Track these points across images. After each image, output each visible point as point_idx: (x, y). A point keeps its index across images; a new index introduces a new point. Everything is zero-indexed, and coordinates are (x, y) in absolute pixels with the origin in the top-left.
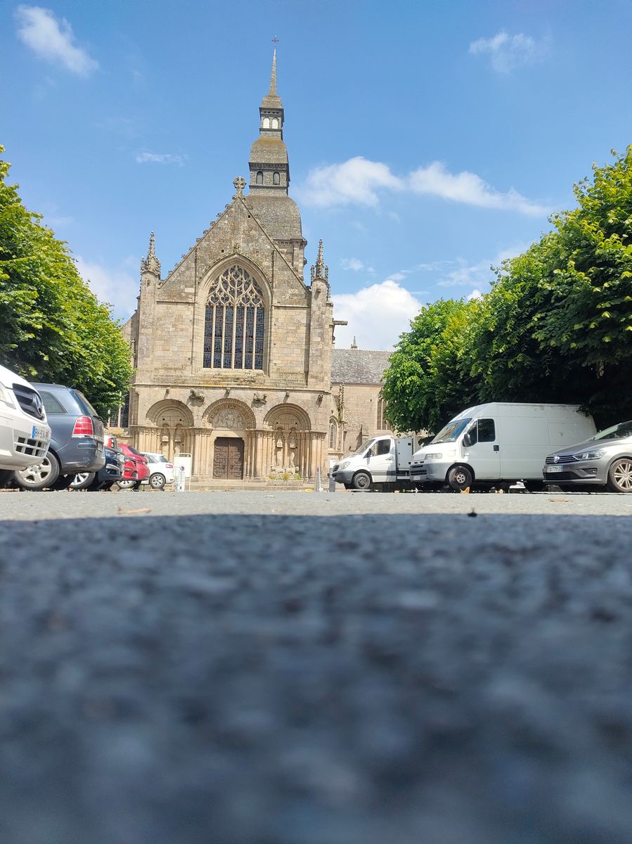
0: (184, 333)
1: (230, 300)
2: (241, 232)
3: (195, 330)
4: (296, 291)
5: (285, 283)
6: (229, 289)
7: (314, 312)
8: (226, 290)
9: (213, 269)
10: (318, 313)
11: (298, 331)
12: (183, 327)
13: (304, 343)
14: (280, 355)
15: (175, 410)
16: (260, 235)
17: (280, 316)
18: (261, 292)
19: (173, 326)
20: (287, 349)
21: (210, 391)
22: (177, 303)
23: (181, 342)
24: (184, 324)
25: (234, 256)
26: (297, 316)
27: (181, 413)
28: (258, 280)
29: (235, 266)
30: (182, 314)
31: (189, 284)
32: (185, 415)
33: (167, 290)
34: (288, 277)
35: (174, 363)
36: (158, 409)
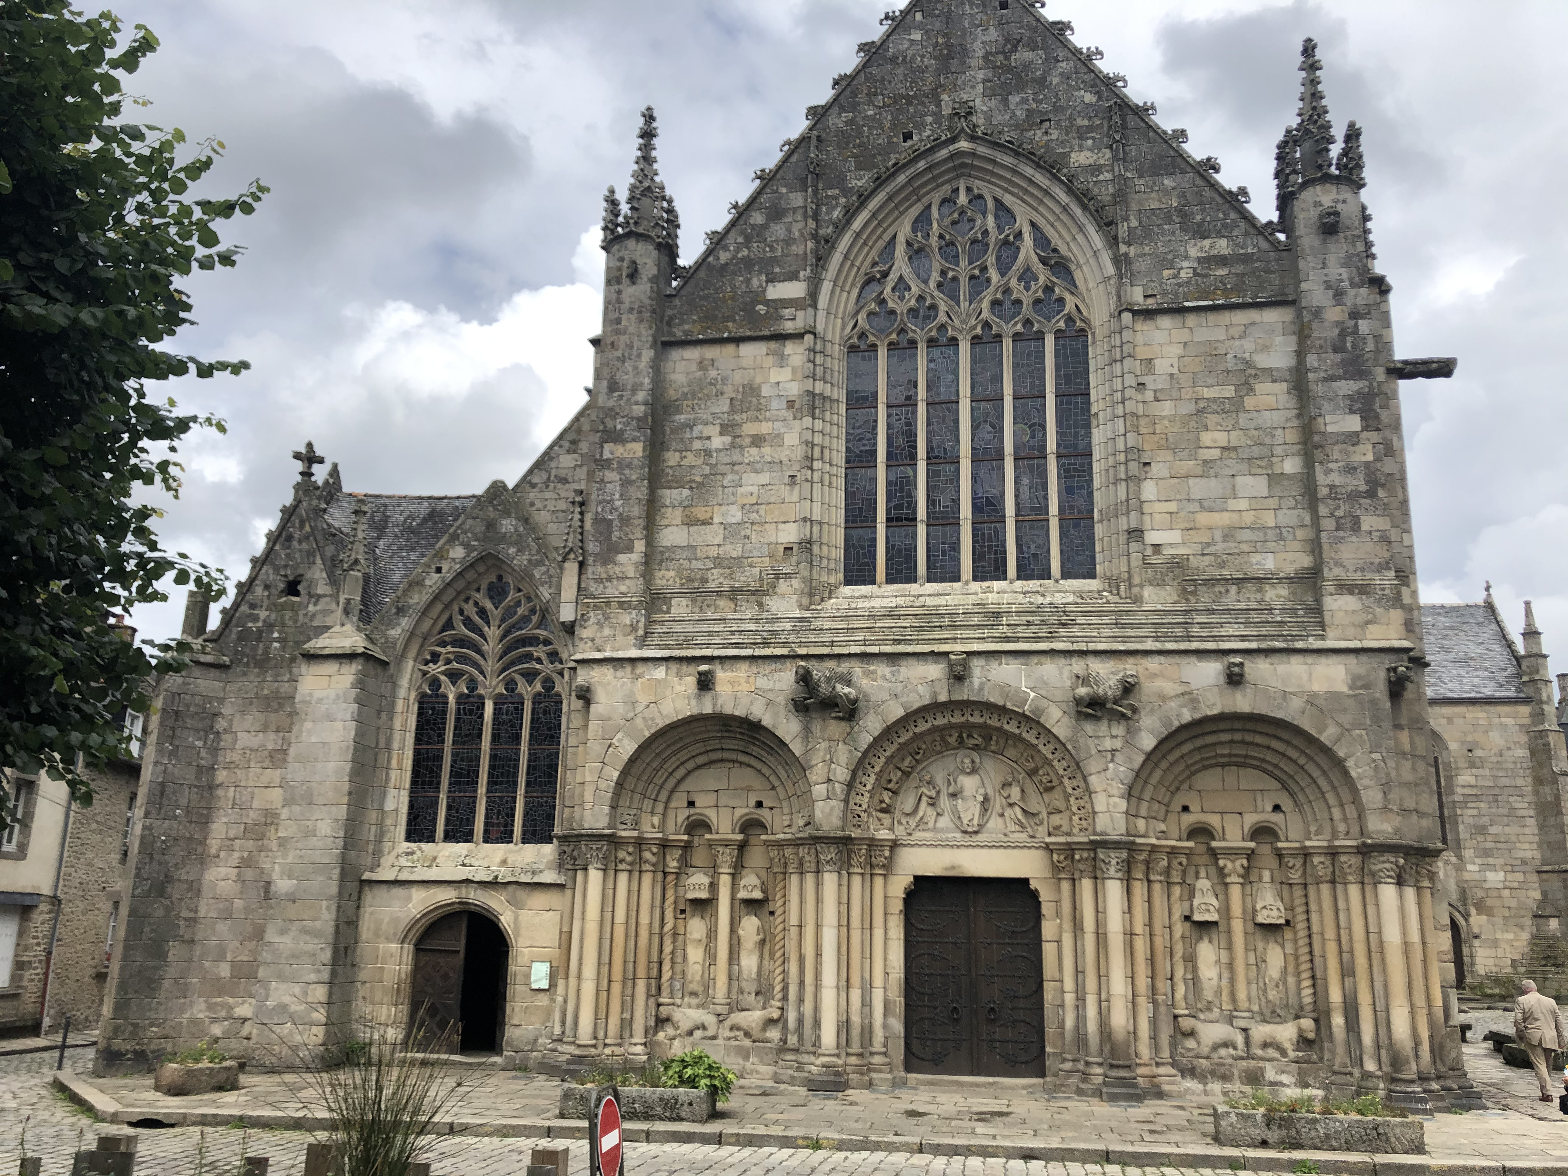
0: (766, 450)
1: (942, 316)
2: (974, 63)
4: (1222, 246)
5: (1169, 220)
6: (935, 276)
7: (1319, 311)
8: (925, 279)
9: (874, 204)
10: (1334, 314)
11: (1249, 402)
12: (765, 428)
13: (1280, 450)
14: (1172, 507)
15: (734, 761)
16: (1052, 60)
17: (1161, 345)
18: (1073, 267)
19: (724, 429)
20: (1205, 480)
21: (879, 673)
22: (737, 340)
23: (755, 489)
24: (767, 420)
25: (951, 148)
26: (1237, 343)
27: (760, 771)
28: (1052, 225)
29: (956, 191)
30: (758, 380)
31: (782, 267)
32: (776, 783)
33: (702, 298)
34: (1182, 195)
35: (728, 571)
36: (669, 758)
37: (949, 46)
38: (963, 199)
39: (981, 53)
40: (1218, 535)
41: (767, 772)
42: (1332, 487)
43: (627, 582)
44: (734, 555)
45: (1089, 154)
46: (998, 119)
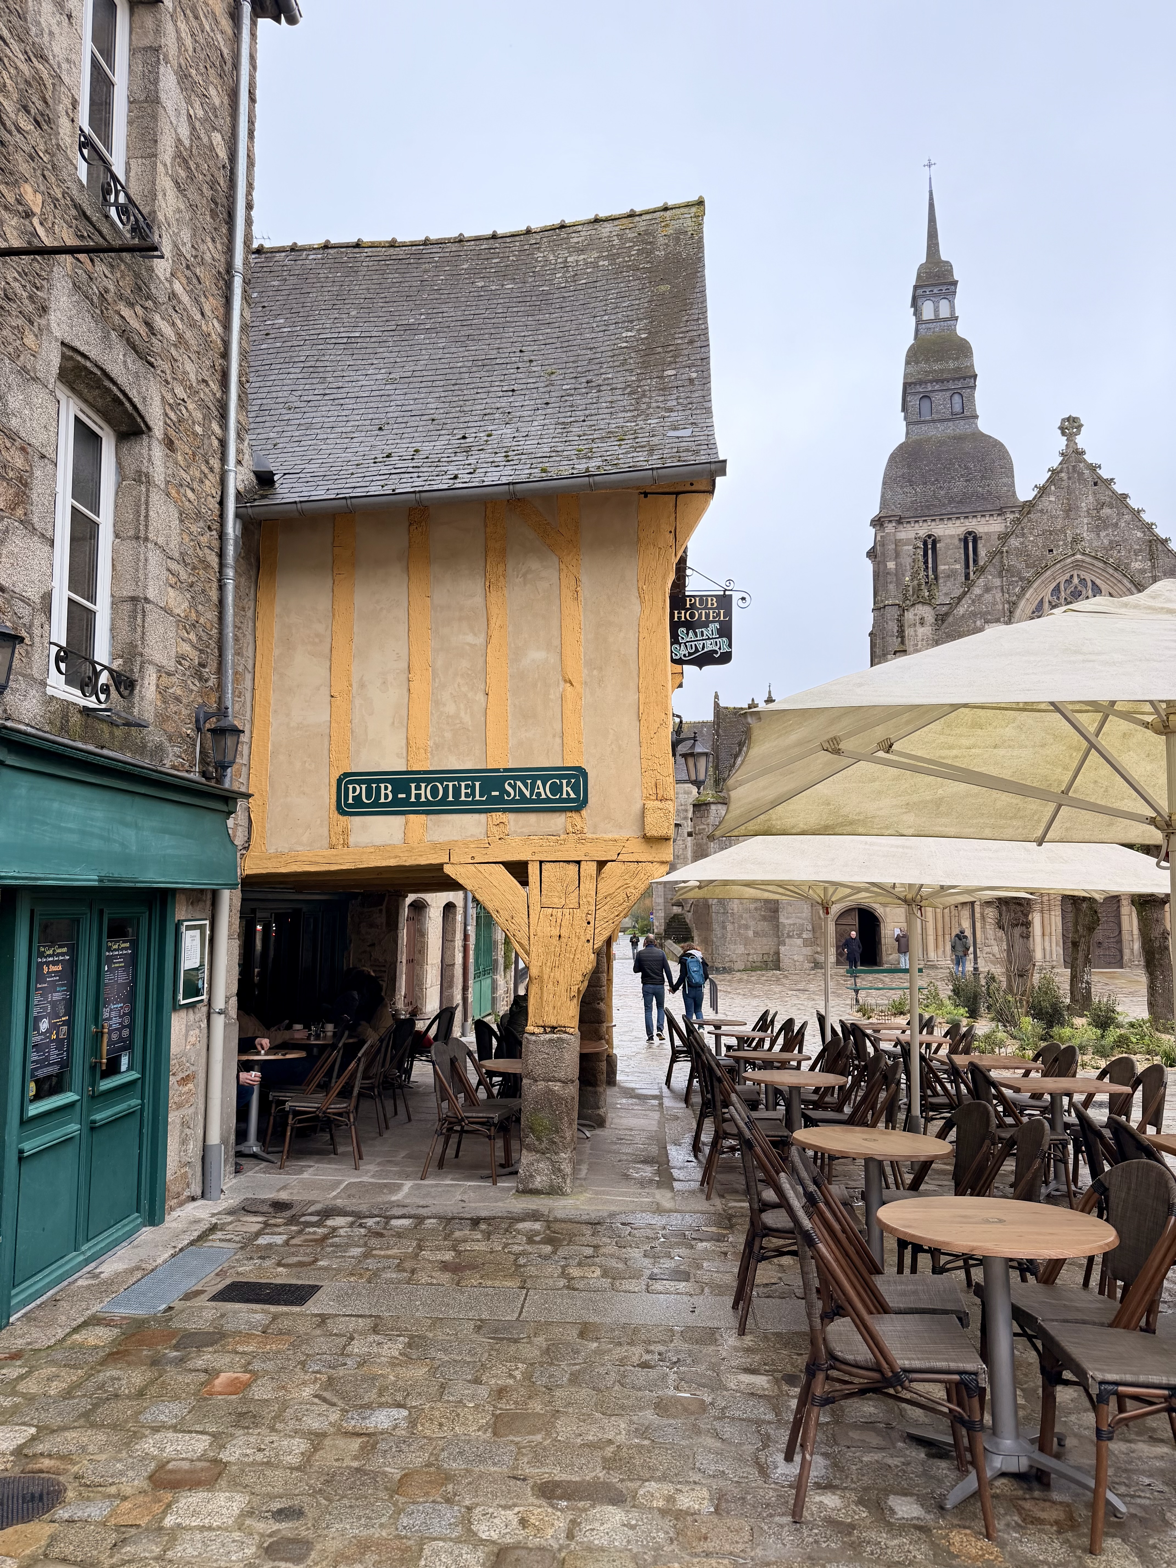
2: (1082, 514)
9: (1035, 585)
16: (1121, 515)
25: (1073, 558)
29: (1072, 576)
37: (1069, 505)
38: (1076, 580)
39: (1085, 509)
45: (1140, 563)
46: (1095, 544)
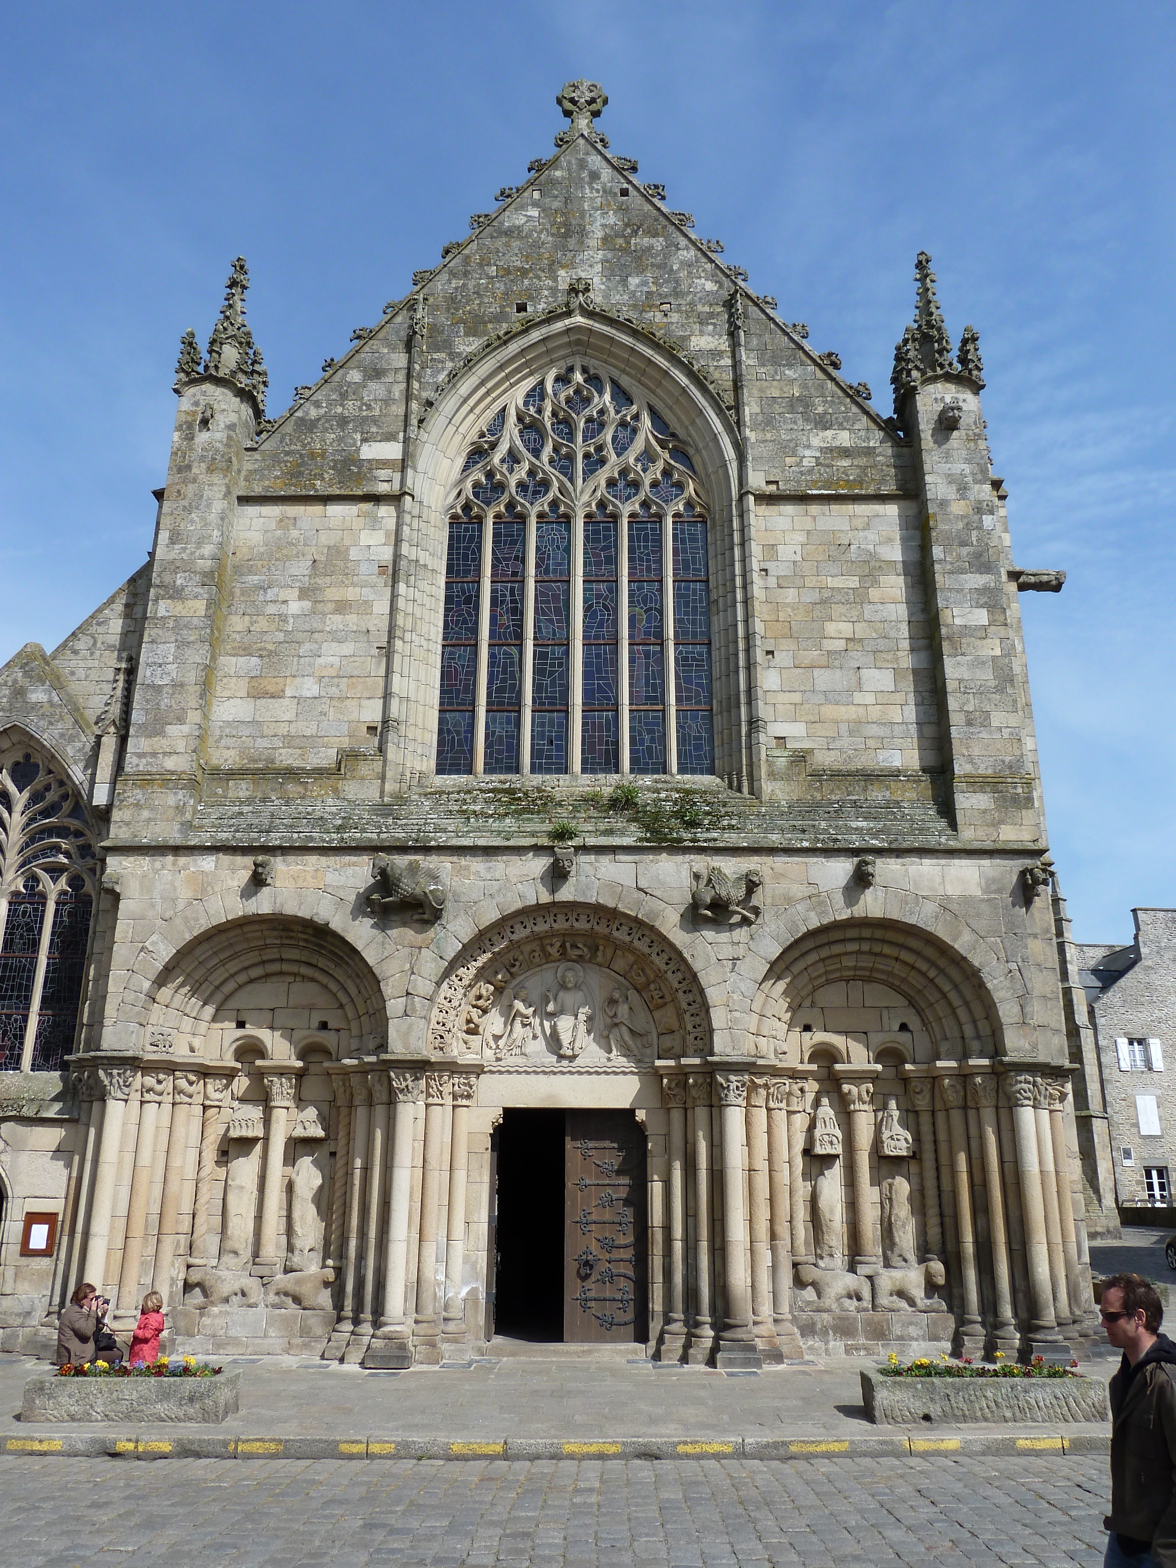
0: (352, 618)
1: (554, 491)
3: (401, 603)
4: (844, 438)
5: (791, 409)
6: (547, 451)
7: (943, 504)
8: (536, 453)
9: (482, 370)
10: (958, 508)
11: (874, 594)
12: (351, 593)
13: (905, 644)
14: (797, 698)
15: (295, 975)
16: (672, 248)
17: (784, 531)
18: (691, 451)
19: (304, 594)
20: (828, 672)
21: (473, 869)
22: (326, 499)
23: (336, 660)
24: (353, 585)
25: (567, 322)
26: (861, 534)
27: (326, 987)
28: (671, 408)
29: (571, 368)
30: (347, 542)
31: (379, 427)
32: (344, 1000)
33: (287, 453)
34: (804, 386)
35: (299, 751)
36: (215, 968)
37: (566, 224)
38: (578, 377)
39: (600, 234)
40: (844, 728)
41: (333, 986)
42: (960, 681)
43: (174, 757)
44: (308, 733)
45: (710, 339)
46: (616, 298)
